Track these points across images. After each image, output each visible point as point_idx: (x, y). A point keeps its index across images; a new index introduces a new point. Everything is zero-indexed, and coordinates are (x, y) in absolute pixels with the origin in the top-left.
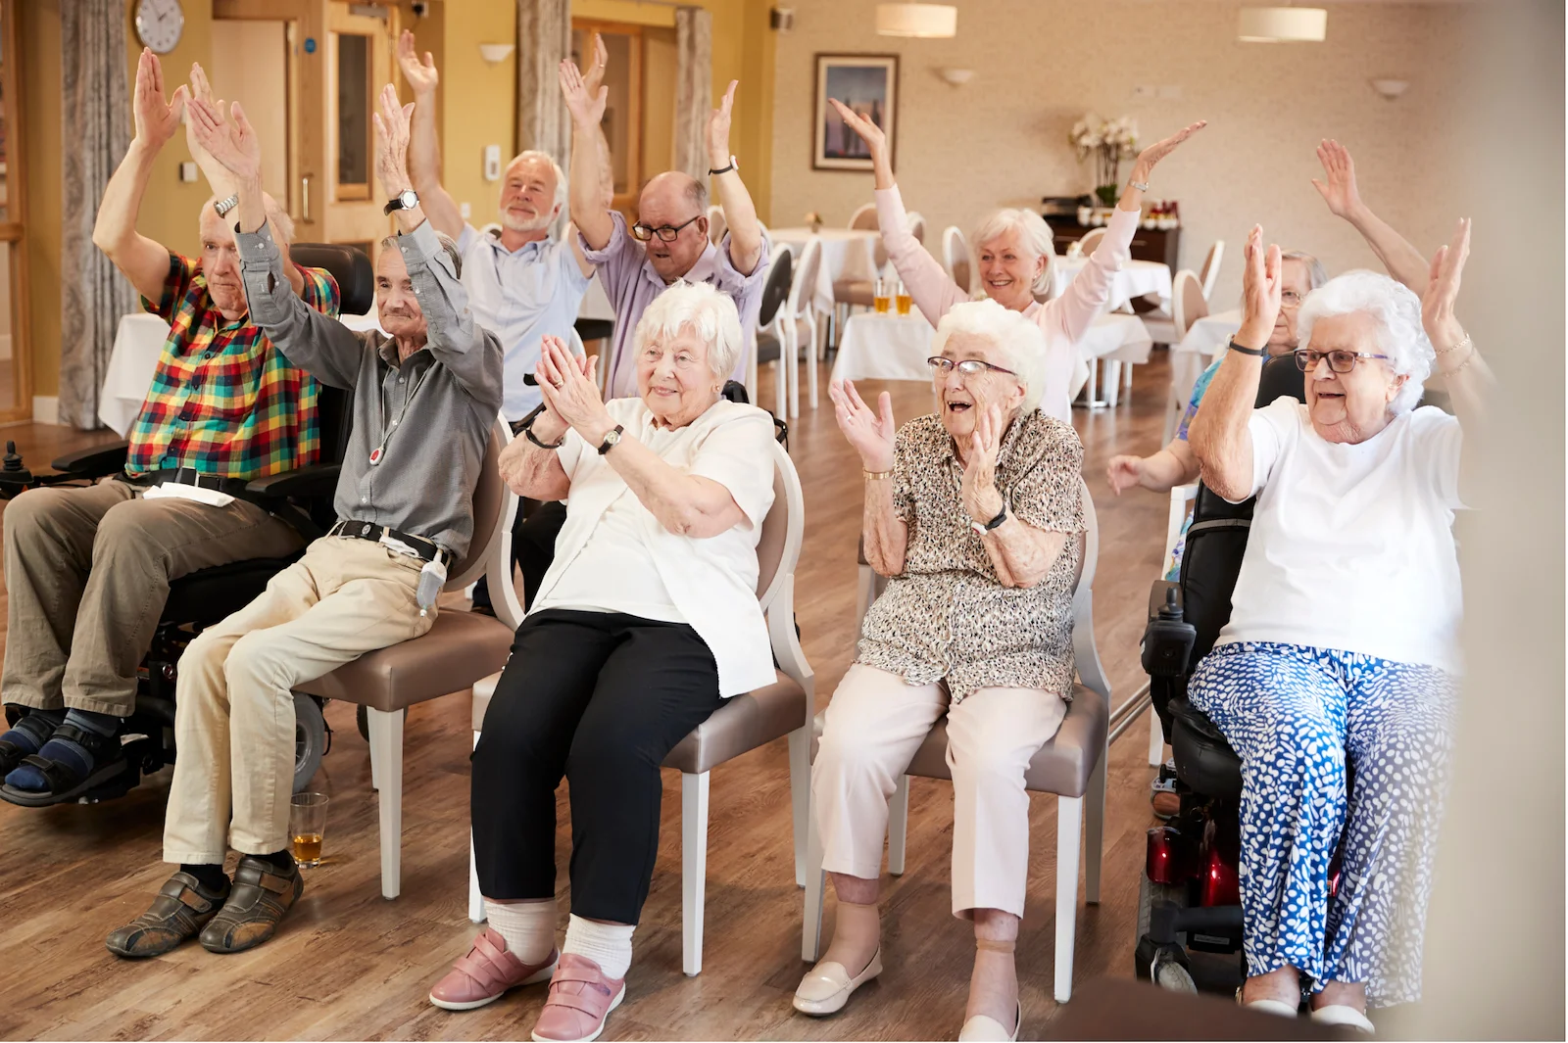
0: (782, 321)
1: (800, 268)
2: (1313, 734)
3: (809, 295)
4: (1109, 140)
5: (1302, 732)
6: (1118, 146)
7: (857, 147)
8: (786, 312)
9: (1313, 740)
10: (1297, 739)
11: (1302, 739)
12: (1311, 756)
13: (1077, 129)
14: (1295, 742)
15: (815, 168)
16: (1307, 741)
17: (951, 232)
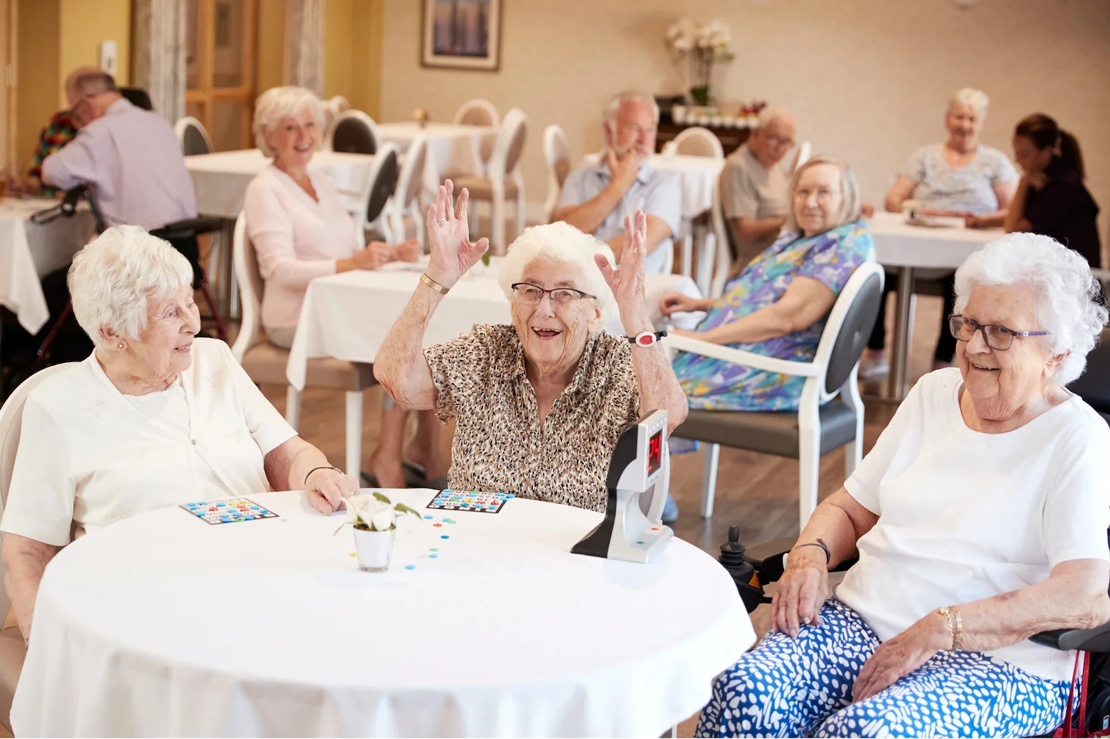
0: (389, 218)
1: (407, 164)
2: (741, 688)
3: (415, 191)
4: (703, 43)
5: (732, 683)
6: (710, 49)
7: (464, 44)
8: (393, 208)
9: (738, 694)
10: (726, 689)
11: (730, 690)
12: (731, 710)
13: (672, 32)
14: (723, 692)
15: (424, 65)
16: (732, 693)
17: (551, 132)
